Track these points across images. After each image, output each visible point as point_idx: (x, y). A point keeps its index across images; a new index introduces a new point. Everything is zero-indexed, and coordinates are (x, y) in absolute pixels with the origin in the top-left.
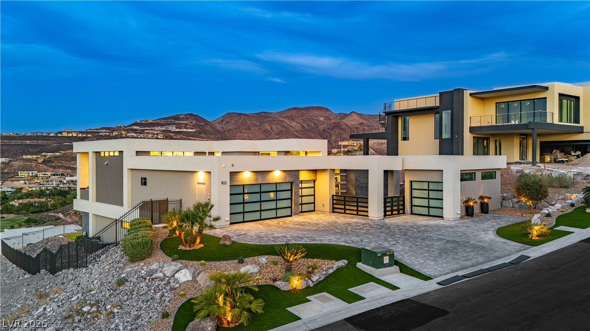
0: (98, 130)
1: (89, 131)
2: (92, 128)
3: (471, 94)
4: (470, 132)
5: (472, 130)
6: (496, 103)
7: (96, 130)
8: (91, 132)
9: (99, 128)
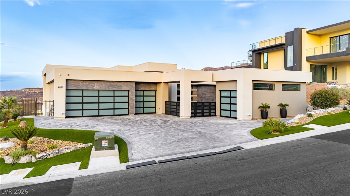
3: (307, 32)
4: (307, 60)
5: (308, 59)
6: (330, 38)
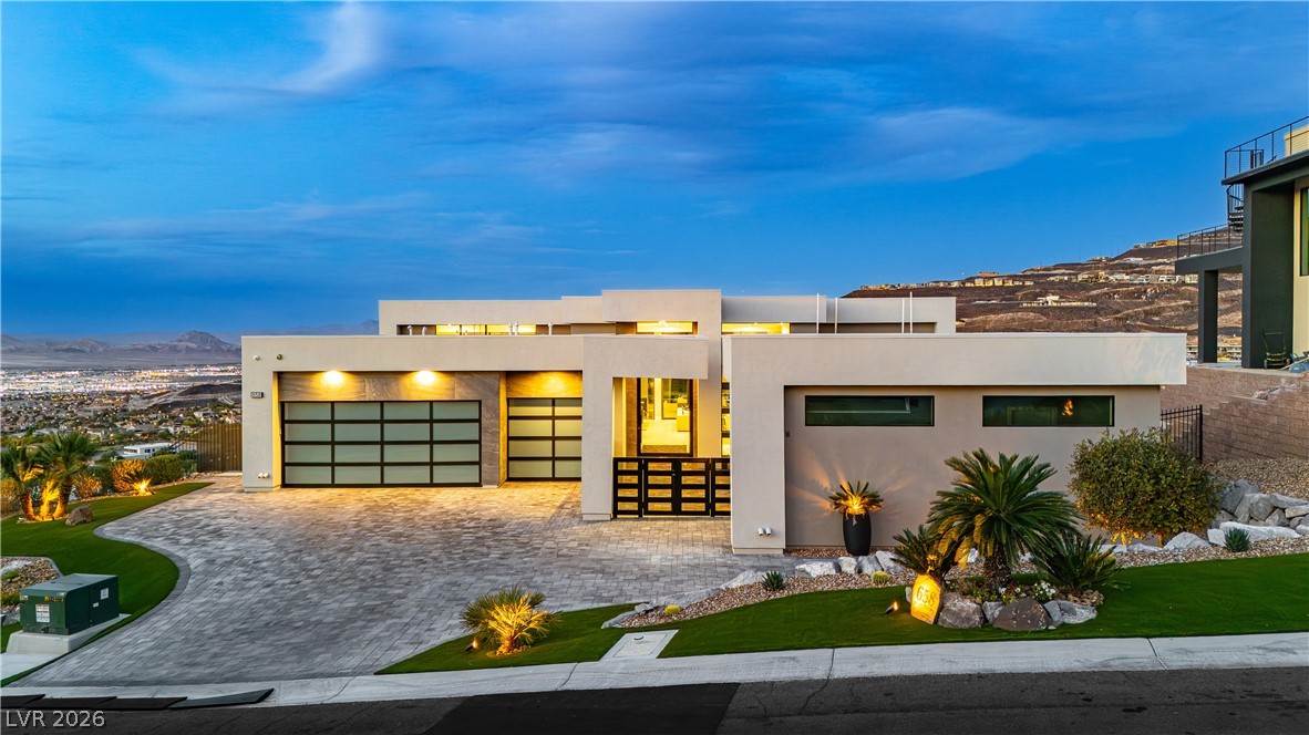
0: (1049, 269)
1: (1029, 273)
2: (1034, 268)
7: (1045, 270)
8: (1031, 275)
9: (1051, 265)
